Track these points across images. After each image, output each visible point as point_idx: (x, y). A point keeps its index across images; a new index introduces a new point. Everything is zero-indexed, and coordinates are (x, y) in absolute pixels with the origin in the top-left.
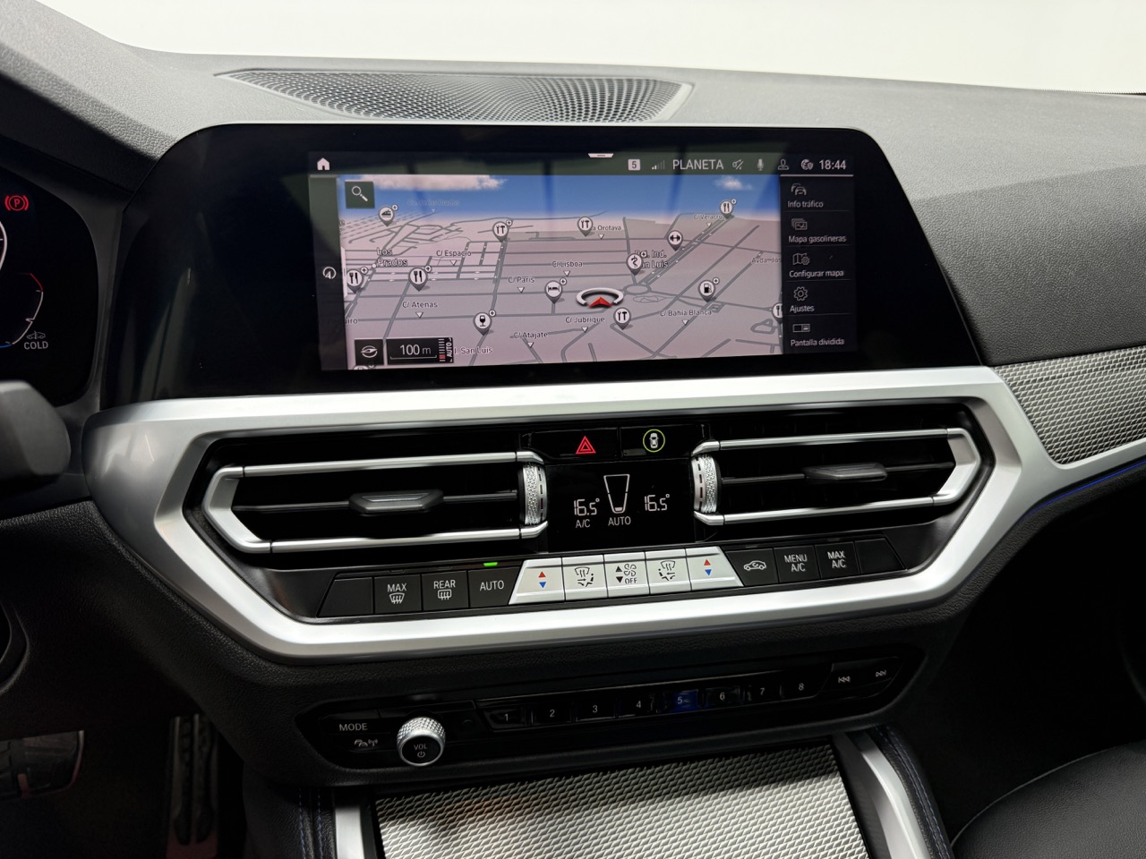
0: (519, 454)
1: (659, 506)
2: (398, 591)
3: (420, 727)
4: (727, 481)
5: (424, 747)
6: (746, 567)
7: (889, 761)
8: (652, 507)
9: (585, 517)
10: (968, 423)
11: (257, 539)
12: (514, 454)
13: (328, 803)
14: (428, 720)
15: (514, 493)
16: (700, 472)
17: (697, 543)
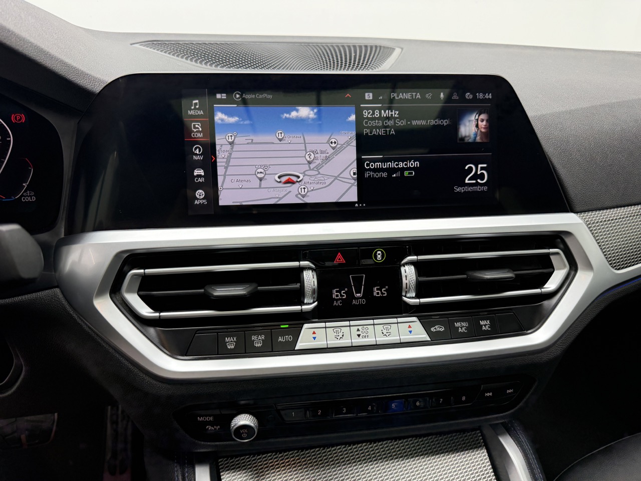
0: (301, 263)
1: (382, 293)
2: (232, 341)
3: (244, 420)
4: (422, 279)
5: (246, 431)
6: (433, 329)
7: (514, 441)
8: (378, 293)
9: (339, 299)
10: (562, 246)
11: (152, 311)
12: (298, 263)
13: (191, 461)
14: (248, 416)
15: (298, 285)
16: (406, 274)
17: (404, 315)
